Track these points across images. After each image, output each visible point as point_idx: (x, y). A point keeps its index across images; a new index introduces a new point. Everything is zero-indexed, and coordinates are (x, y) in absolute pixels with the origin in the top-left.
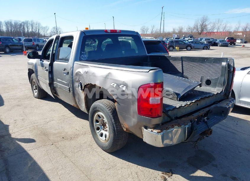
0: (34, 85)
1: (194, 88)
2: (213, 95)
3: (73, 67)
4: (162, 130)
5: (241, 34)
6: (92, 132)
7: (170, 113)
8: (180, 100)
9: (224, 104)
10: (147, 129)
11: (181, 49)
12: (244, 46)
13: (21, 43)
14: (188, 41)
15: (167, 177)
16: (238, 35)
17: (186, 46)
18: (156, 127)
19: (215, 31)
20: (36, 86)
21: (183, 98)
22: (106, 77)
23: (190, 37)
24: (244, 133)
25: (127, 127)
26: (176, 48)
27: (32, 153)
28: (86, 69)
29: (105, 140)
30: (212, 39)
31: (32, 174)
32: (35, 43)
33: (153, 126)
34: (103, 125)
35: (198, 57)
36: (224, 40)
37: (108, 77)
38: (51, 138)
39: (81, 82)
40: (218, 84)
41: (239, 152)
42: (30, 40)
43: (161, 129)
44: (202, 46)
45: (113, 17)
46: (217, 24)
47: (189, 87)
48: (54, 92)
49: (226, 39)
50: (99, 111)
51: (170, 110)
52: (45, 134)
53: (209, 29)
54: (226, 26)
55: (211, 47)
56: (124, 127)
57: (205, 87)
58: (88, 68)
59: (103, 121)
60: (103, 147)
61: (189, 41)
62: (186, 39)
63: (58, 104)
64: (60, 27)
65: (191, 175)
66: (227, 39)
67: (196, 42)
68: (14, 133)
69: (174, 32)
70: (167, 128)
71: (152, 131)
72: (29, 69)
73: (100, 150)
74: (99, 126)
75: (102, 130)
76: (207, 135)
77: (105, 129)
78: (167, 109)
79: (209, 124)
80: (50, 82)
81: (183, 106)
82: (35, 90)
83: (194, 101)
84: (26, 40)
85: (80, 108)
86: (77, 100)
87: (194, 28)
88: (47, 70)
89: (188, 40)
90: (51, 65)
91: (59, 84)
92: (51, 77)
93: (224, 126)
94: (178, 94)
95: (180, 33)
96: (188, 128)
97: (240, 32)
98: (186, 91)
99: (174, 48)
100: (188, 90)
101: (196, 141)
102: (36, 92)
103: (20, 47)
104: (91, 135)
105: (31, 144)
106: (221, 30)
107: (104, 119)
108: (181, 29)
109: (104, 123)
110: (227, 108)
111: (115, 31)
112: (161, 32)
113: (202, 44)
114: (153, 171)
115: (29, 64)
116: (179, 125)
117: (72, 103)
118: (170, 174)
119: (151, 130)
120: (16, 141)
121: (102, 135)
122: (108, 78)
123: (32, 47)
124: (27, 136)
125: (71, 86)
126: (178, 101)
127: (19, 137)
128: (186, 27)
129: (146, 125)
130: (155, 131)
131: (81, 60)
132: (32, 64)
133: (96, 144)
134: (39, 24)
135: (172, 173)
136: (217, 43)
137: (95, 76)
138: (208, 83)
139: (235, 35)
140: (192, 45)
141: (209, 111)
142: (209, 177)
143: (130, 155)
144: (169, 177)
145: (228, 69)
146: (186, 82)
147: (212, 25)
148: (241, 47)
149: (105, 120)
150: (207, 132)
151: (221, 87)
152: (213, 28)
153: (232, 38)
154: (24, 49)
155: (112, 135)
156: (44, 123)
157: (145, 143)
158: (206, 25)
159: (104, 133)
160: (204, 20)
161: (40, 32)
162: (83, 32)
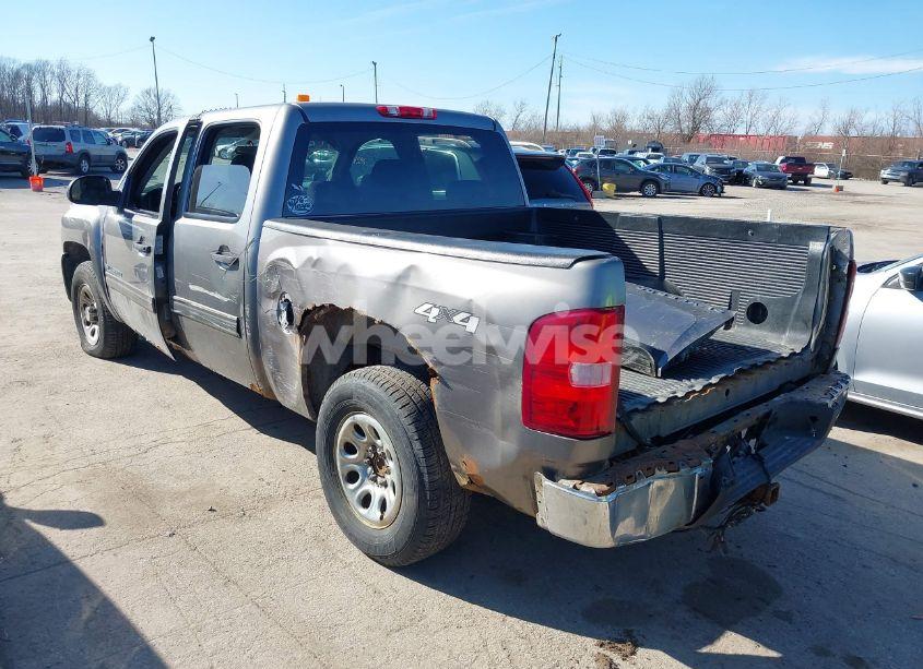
0: (85, 306)
1: (712, 333)
2: (778, 359)
3: (257, 241)
4: (612, 486)
5: (828, 145)
6: (326, 487)
7: (636, 421)
8: (665, 376)
9: (815, 394)
10: (554, 480)
11: (622, 192)
12: (840, 189)
13: (20, 145)
14: (647, 163)
15: (617, 659)
16: (821, 150)
17: (639, 182)
18: (588, 473)
19: (741, 131)
20: (95, 311)
21: (675, 369)
22: (399, 282)
23: (653, 150)
24: (872, 496)
25: (475, 471)
26: (605, 186)
27: (91, 567)
28: (312, 251)
29: (382, 518)
30: (731, 159)
31: (102, 649)
32: (76, 148)
33: (581, 469)
34: (371, 463)
35: (720, 221)
36: (770, 167)
37: (405, 283)
38: (167, 511)
39: (287, 296)
40: (792, 318)
41: (864, 566)
42: (58, 136)
43: (609, 480)
44: (697, 184)
45: (375, 64)
46: (746, 107)
47: (696, 327)
48: (172, 335)
49: (777, 163)
50: (359, 410)
51: (637, 410)
52: (140, 495)
53: (717, 122)
54: (777, 113)
55: (729, 190)
56: (460, 471)
57: (744, 329)
58: (321, 245)
59: (374, 446)
60: (370, 547)
61: (652, 161)
62: (639, 155)
63: (179, 380)
64: (172, 93)
65: (705, 650)
66: (782, 162)
67: (674, 169)
68: (17, 490)
69: (594, 130)
70: (632, 479)
71: (575, 487)
72: (67, 245)
73: (356, 555)
74: (357, 468)
75: (367, 481)
76: (763, 505)
77: (379, 479)
78: (628, 406)
79: (770, 464)
80: (159, 296)
81: (680, 395)
82: (88, 324)
83: (714, 380)
84: (40, 135)
85: (279, 399)
86: (268, 368)
87: (668, 116)
88: (148, 250)
89: (645, 160)
90: (165, 231)
91: (194, 304)
92: (161, 275)
93: (800, 471)
94: (657, 354)
95: (618, 132)
96: (701, 478)
97: (824, 140)
98: (687, 344)
99: (596, 187)
100: (694, 339)
101: (722, 527)
102: (93, 334)
103: (17, 162)
104: (323, 501)
105: (85, 531)
106: (762, 131)
107: (379, 442)
108: (620, 119)
109: (376, 454)
110: (830, 405)
111: (415, 113)
112: (549, 129)
113: (697, 174)
114: (565, 635)
115: (66, 224)
116: (672, 467)
117: (246, 380)
118: (628, 648)
119: (571, 483)
120: (27, 521)
121: (366, 501)
122: (405, 286)
123: (64, 160)
124: (71, 499)
125: (248, 312)
126: (657, 377)
127: (36, 506)
128: (638, 114)
129: (550, 465)
130: (589, 488)
131: (287, 215)
132: (78, 225)
133: (341, 533)
134: (89, 75)
135: (636, 645)
136: (747, 176)
137: (351, 277)
138: (757, 314)
139: (810, 150)
140: (664, 177)
141: (767, 415)
142: (768, 658)
143: (472, 577)
144: (625, 658)
145: (831, 267)
146: (683, 309)
147: (729, 111)
148: (831, 193)
149: (385, 443)
150: (764, 495)
151: (803, 331)
152: (735, 118)
153: (800, 161)
154: (34, 167)
155: (411, 501)
156: (133, 451)
157: (545, 532)
158: (708, 111)
159: (377, 492)
160: (704, 90)
161: (91, 105)
162: (299, 109)
